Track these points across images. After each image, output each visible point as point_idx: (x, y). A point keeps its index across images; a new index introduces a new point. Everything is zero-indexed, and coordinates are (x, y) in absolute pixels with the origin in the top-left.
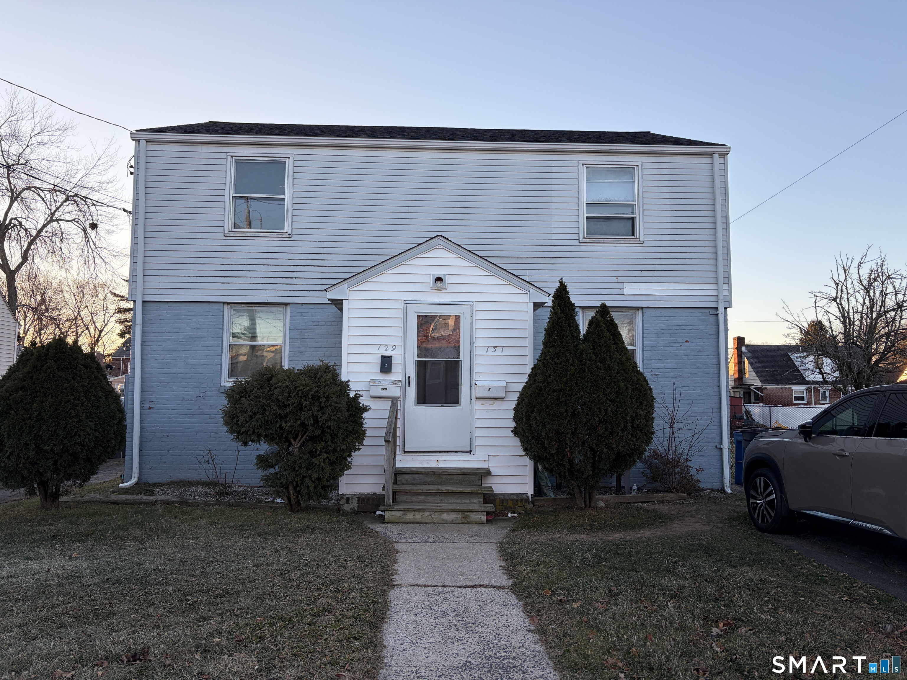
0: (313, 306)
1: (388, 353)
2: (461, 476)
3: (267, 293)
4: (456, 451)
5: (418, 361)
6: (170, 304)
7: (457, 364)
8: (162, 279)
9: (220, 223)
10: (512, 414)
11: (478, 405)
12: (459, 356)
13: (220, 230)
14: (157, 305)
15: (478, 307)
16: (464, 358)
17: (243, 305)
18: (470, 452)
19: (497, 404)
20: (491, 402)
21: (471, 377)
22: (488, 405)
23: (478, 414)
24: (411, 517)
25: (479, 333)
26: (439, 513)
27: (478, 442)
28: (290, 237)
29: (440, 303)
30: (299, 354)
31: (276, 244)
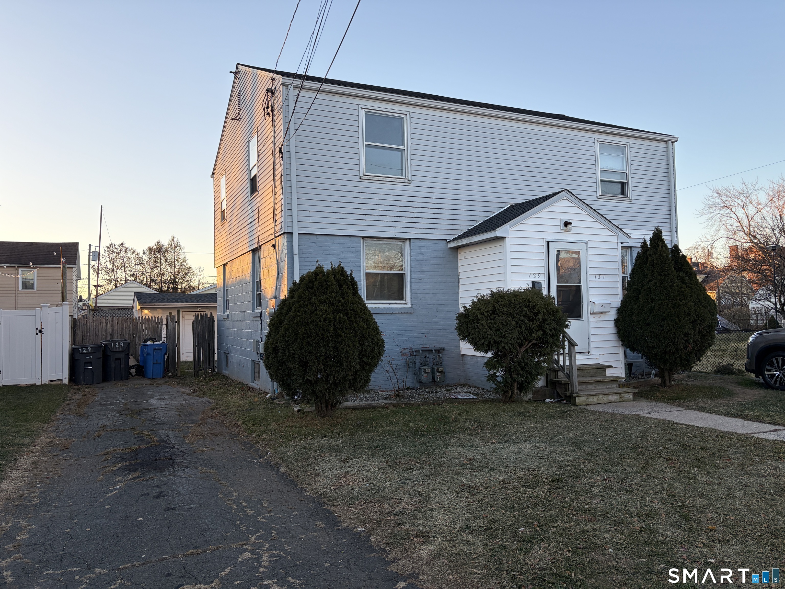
0: (427, 241)
1: (536, 279)
2: (595, 370)
3: (395, 229)
4: (580, 353)
5: (557, 285)
6: (318, 237)
7: (578, 289)
8: (311, 214)
9: (356, 167)
10: (612, 324)
11: (591, 318)
12: (580, 282)
13: (356, 173)
14: (308, 237)
15: (590, 245)
16: (583, 284)
17: (374, 239)
18: (588, 352)
19: (603, 317)
20: (599, 315)
21: (587, 297)
22: (597, 318)
23: (592, 325)
24: (592, 400)
25: (590, 265)
26: (607, 396)
27: (593, 345)
28: (410, 183)
29: (568, 241)
30: (419, 281)
31: (400, 189)
